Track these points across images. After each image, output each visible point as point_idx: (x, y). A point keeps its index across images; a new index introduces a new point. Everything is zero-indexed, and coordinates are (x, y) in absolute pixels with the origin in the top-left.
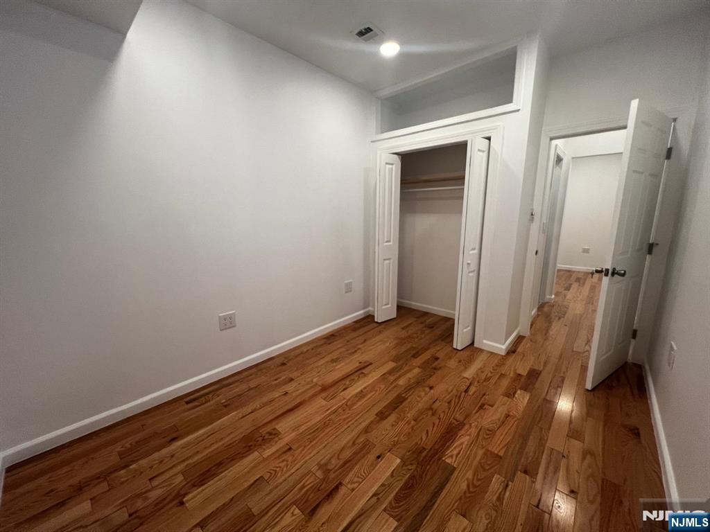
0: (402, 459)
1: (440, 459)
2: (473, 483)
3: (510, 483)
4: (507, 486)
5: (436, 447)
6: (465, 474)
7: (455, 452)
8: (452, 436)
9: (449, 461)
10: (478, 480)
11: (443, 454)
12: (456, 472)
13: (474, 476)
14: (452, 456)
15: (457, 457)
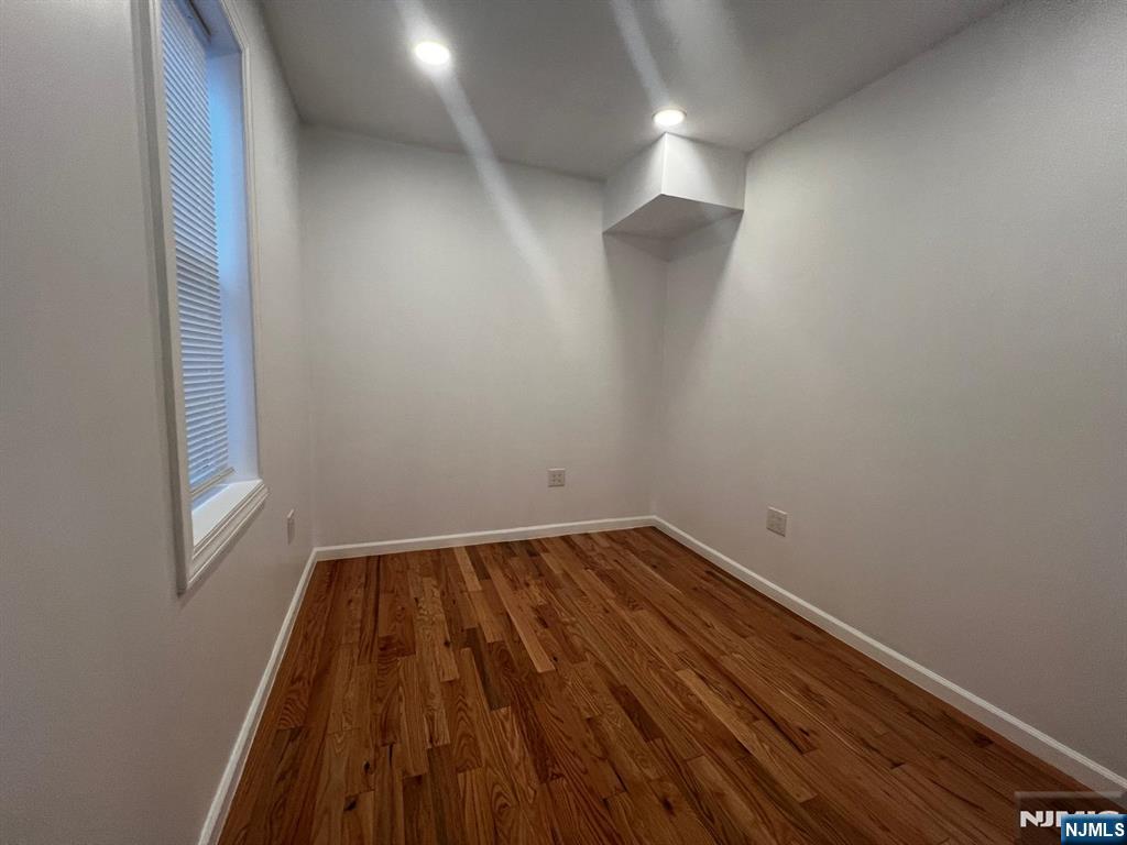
0: (540, 675)
1: (512, 704)
2: (464, 711)
3: (429, 747)
4: (431, 741)
5: (530, 713)
6: (478, 712)
7: (508, 726)
8: (533, 743)
9: (503, 710)
10: (462, 718)
11: (515, 710)
12: (486, 707)
13: (469, 718)
14: (506, 717)
15: (502, 723)
